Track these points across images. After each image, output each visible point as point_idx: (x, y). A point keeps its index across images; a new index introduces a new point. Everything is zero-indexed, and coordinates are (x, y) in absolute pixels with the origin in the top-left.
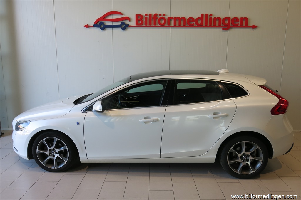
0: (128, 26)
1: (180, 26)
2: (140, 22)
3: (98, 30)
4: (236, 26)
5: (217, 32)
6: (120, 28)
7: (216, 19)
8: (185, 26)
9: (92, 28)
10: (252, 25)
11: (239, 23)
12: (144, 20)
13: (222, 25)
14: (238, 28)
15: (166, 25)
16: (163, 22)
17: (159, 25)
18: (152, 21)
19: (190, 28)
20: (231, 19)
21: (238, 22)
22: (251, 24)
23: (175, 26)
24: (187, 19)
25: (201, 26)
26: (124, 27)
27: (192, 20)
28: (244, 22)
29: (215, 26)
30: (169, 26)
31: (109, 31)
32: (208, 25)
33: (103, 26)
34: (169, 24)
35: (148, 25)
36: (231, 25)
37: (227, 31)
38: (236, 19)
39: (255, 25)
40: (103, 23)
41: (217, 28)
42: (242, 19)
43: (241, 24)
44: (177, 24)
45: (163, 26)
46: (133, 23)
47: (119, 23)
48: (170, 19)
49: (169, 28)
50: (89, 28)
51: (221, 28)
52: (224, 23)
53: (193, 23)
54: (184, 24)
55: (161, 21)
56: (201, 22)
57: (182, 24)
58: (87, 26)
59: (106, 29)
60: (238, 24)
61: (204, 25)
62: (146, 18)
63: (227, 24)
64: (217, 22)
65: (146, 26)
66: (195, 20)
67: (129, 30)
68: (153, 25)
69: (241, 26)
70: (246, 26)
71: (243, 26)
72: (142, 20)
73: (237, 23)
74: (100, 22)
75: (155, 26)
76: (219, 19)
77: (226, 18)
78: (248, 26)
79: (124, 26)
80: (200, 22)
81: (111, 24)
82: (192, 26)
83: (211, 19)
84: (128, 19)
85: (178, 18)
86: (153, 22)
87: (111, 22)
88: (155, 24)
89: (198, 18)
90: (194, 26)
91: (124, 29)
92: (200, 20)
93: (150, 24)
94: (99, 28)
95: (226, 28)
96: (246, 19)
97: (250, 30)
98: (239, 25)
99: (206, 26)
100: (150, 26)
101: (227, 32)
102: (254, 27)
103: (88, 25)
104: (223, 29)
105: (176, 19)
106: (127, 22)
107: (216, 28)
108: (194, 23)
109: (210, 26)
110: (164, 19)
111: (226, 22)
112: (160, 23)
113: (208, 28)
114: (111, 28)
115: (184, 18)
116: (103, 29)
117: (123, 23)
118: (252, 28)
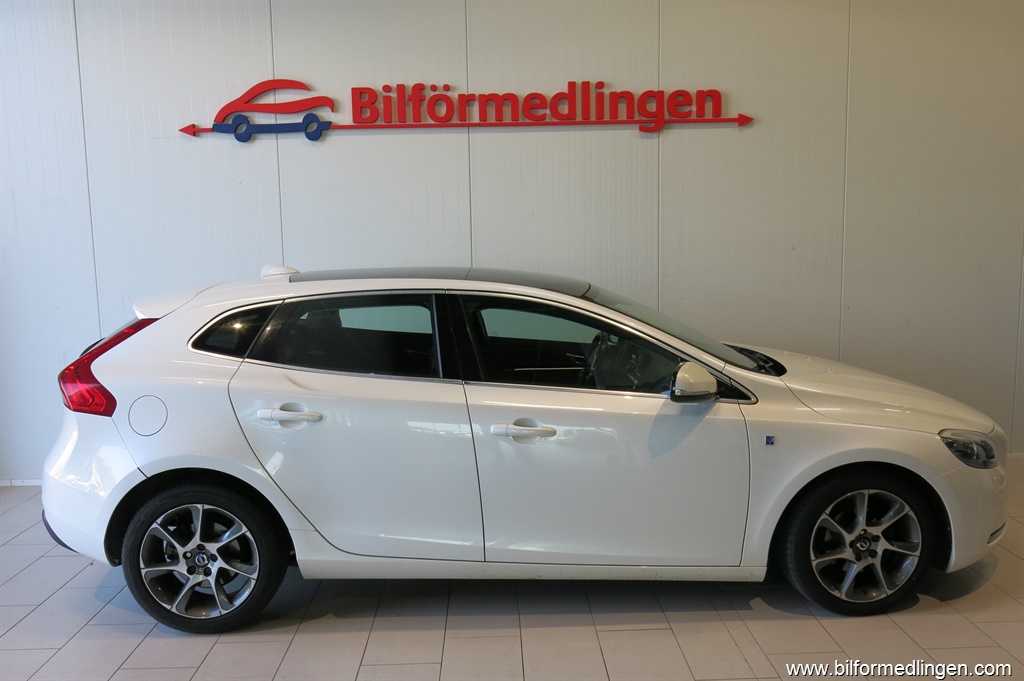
0: (328, 126)
1: (500, 123)
2: (367, 113)
3: (228, 141)
4: (684, 119)
5: (624, 140)
6: (303, 135)
7: (616, 97)
8: (515, 123)
9: (209, 134)
10: (735, 115)
11: (694, 108)
12: (380, 105)
13: (637, 117)
14: (692, 125)
15: (455, 120)
16: (442, 111)
17: (432, 122)
18: (407, 108)
19: (533, 128)
20: (666, 97)
21: (690, 104)
22: (732, 110)
23: (484, 123)
24: (521, 101)
25: (568, 121)
26: (317, 131)
27: (538, 102)
28: (709, 106)
29: (614, 121)
30: (465, 124)
31: (264, 144)
32: (593, 117)
33: (243, 128)
34: (463, 116)
35: (395, 121)
36: (667, 116)
37: (656, 135)
38: (681, 97)
39: (745, 113)
40: (246, 120)
41: (624, 126)
42: (703, 95)
43: (701, 111)
44: (492, 117)
45: (443, 123)
46: (345, 116)
47: (298, 119)
48: (466, 99)
49: (466, 129)
50: (198, 136)
51: (637, 126)
52: (643, 111)
53: (541, 112)
54: (515, 116)
55: (437, 108)
56: (570, 109)
57: (508, 117)
58: (193, 131)
59: (255, 139)
60: (690, 112)
61: (579, 118)
62: (387, 100)
63: (653, 113)
64: (622, 109)
65: (389, 125)
66: (549, 100)
67: (334, 140)
68: (410, 120)
69: (701, 119)
70: (718, 118)
71: (706, 117)
72: (376, 104)
73: (687, 109)
74: (237, 114)
75: (418, 124)
76: (627, 96)
77: (649, 95)
78: (723, 117)
79: (314, 127)
80: (564, 109)
81: (273, 122)
82: (539, 122)
83: (600, 96)
84: (328, 103)
85: (493, 97)
86: (409, 110)
87: (273, 115)
88: (417, 117)
89: (559, 97)
90: (547, 120)
91: (315, 136)
92: (567, 103)
93: (402, 117)
94: (233, 136)
95: (653, 125)
96: (715, 96)
97: (730, 130)
98: (694, 116)
99: (586, 121)
100: (403, 125)
101: (656, 140)
102: (744, 121)
103: (193, 126)
104: (642, 129)
105: (485, 100)
106: (325, 114)
107: (619, 126)
108: (548, 111)
109: (600, 121)
110: (448, 100)
111: (652, 107)
112: (433, 116)
113: (593, 127)
114: (274, 136)
115: (511, 98)
116: (245, 138)
117: (311, 119)
118: (736, 124)
